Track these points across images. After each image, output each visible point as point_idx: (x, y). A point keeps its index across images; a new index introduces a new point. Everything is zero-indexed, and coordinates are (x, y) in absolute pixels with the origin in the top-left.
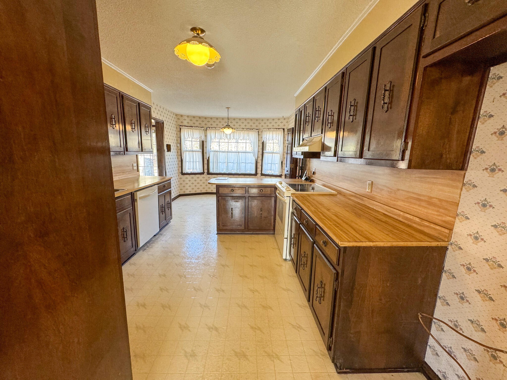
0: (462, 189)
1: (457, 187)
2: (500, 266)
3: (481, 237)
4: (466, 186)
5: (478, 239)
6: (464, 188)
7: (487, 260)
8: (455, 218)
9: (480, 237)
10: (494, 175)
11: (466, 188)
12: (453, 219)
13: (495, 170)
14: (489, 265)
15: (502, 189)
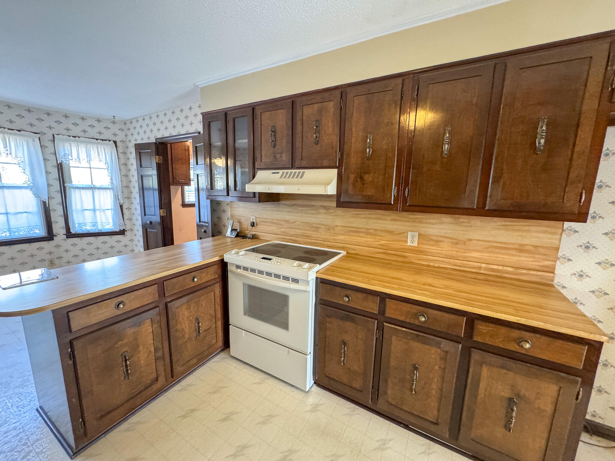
0: (561, 235)
1: (555, 234)
2: (606, 294)
3: (586, 274)
4: (566, 232)
5: (583, 276)
6: (563, 234)
7: (593, 292)
8: (556, 262)
9: (584, 274)
10: (595, 221)
11: (566, 234)
12: (553, 263)
13: (596, 217)
14: (596, 296)
15: (604, 232)
